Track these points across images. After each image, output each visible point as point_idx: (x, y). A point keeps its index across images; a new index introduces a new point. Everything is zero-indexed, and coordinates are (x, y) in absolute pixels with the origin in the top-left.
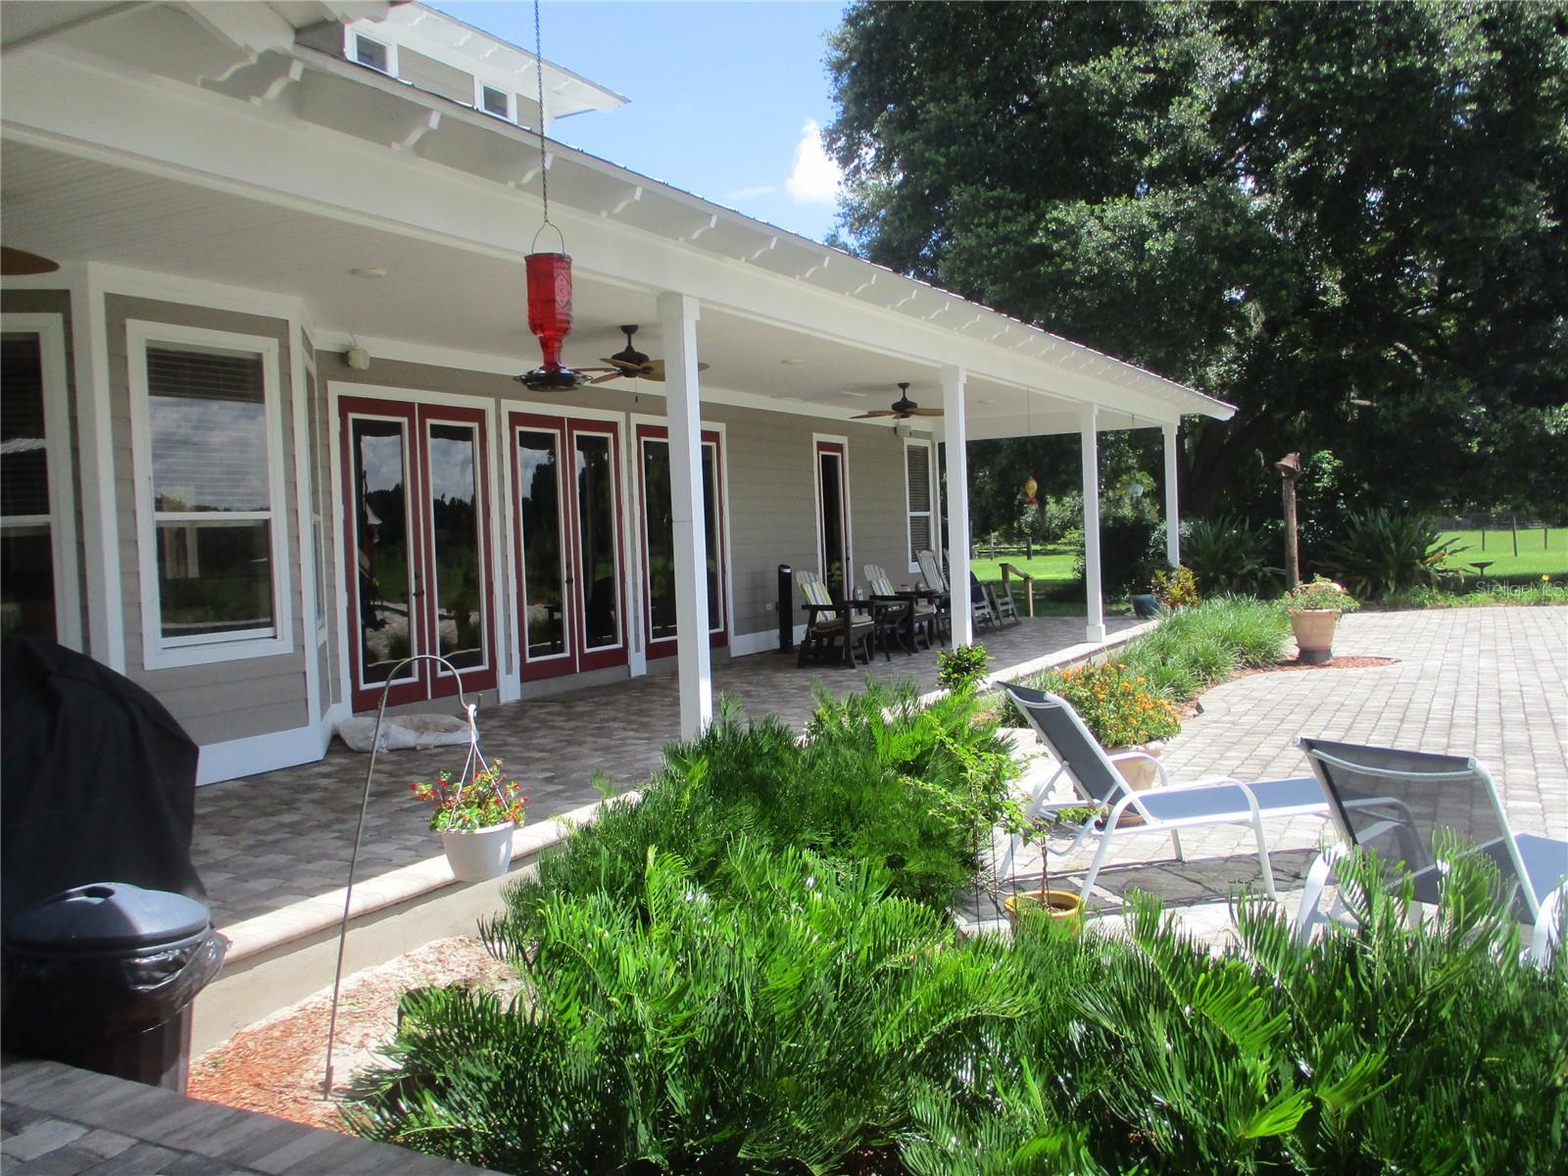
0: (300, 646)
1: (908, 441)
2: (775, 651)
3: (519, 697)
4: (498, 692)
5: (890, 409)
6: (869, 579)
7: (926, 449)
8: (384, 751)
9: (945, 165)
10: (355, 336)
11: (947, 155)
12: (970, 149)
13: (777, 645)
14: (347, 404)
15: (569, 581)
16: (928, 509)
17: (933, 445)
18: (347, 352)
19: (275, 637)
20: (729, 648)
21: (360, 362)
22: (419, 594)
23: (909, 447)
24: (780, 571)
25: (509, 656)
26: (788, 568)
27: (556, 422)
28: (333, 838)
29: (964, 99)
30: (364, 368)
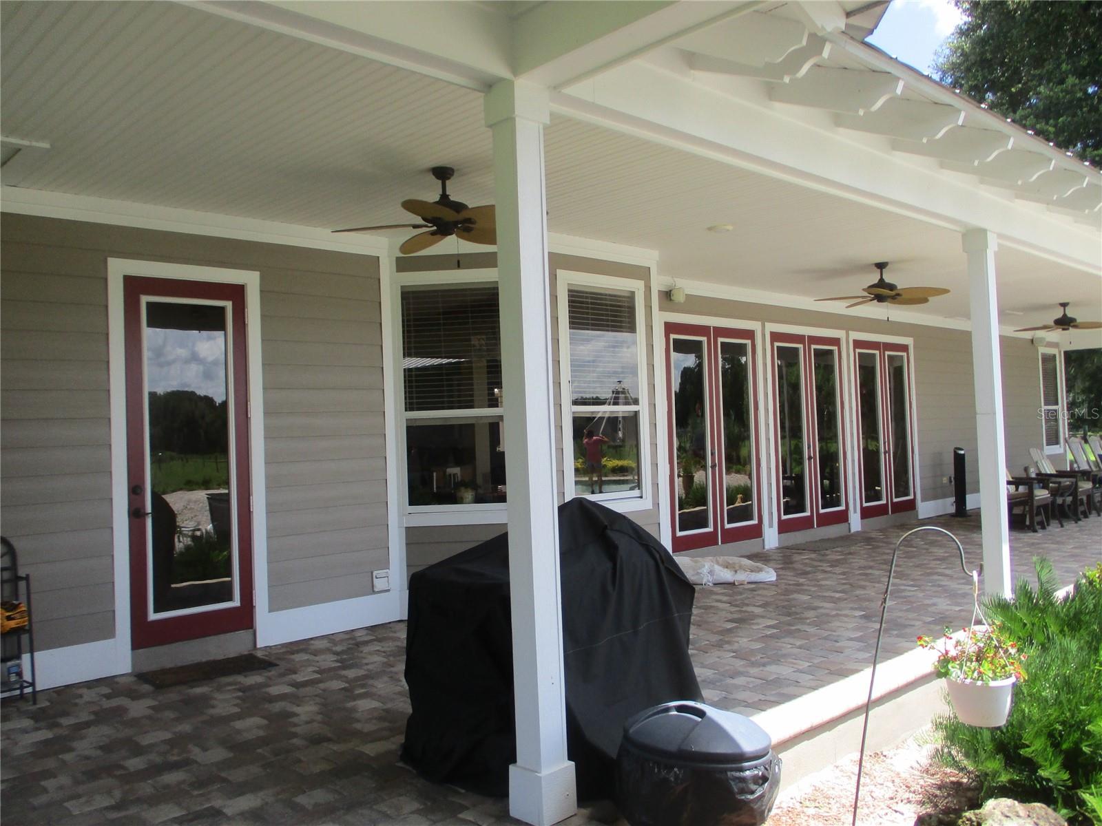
0: (656, 505)
1: (1042, 350)
2: (952, 515)
3: (777, 546)
4: (763, 540)
5: (1052, 324)
6: (1035, 460)
7: (1054, 356)
8: (711, 584)
9: (1054, 133)
10: (676, 279)
11: (1055, 126)
12: (1076, 119)
13: (952, 510)
14: (670, 328)
15: (810, 458)
16: (1057, 404)
17: (1060, 352)
18: (670, 291)
19: (641, 497)
20: (917, 511)
21: (679, 298)
22: (713, 467)
23: (1042, 353)
24: (955, 452)
25: (771, 514)
26: (962, 450)
27: (799, 338)
28: (732, 657)
29: (1071, 80)
30: (682, 302)
